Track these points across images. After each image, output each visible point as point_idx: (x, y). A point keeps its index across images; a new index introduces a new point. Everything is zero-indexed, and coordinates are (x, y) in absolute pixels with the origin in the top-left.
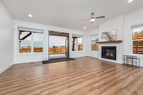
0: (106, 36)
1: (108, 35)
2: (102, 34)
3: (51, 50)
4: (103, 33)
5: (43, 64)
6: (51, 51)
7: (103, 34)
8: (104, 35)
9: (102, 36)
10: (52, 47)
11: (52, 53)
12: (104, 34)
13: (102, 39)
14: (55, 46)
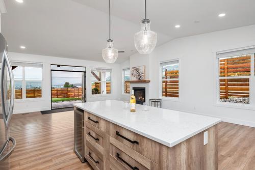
0: (136, 73)
1: (138, 72)
3: (59, 92)
4: (133, 68)
5: (43, 114)
6: (57, 95)
8: (134, 71)
10: (63, 87)
11: (60, 99)
13: (132, 77)
14: (71, 83)
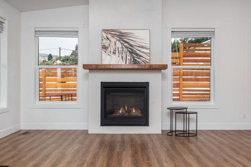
0: (119, 45)
1: (126, 42)
2: (104, 35)
4: (106, 32)
7: (109, 36)
8: (113, 40)
9: (106, 43)
12: (113, 35)
13: (104, 55)
